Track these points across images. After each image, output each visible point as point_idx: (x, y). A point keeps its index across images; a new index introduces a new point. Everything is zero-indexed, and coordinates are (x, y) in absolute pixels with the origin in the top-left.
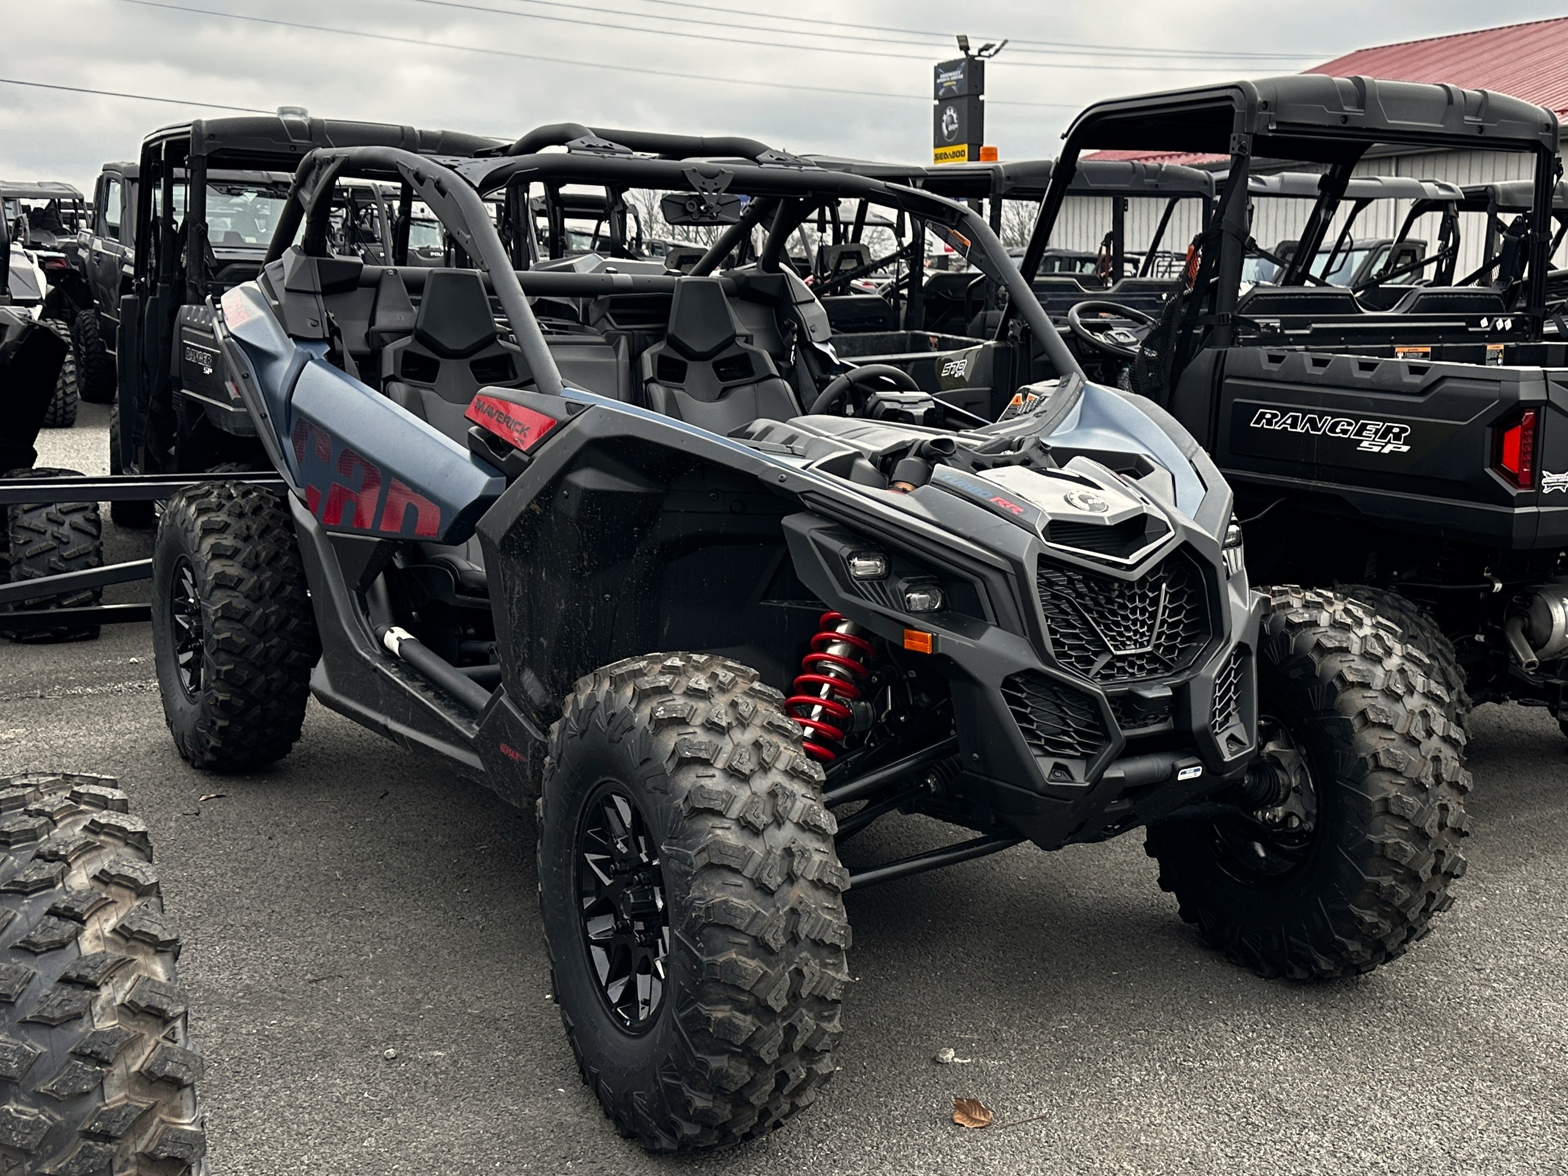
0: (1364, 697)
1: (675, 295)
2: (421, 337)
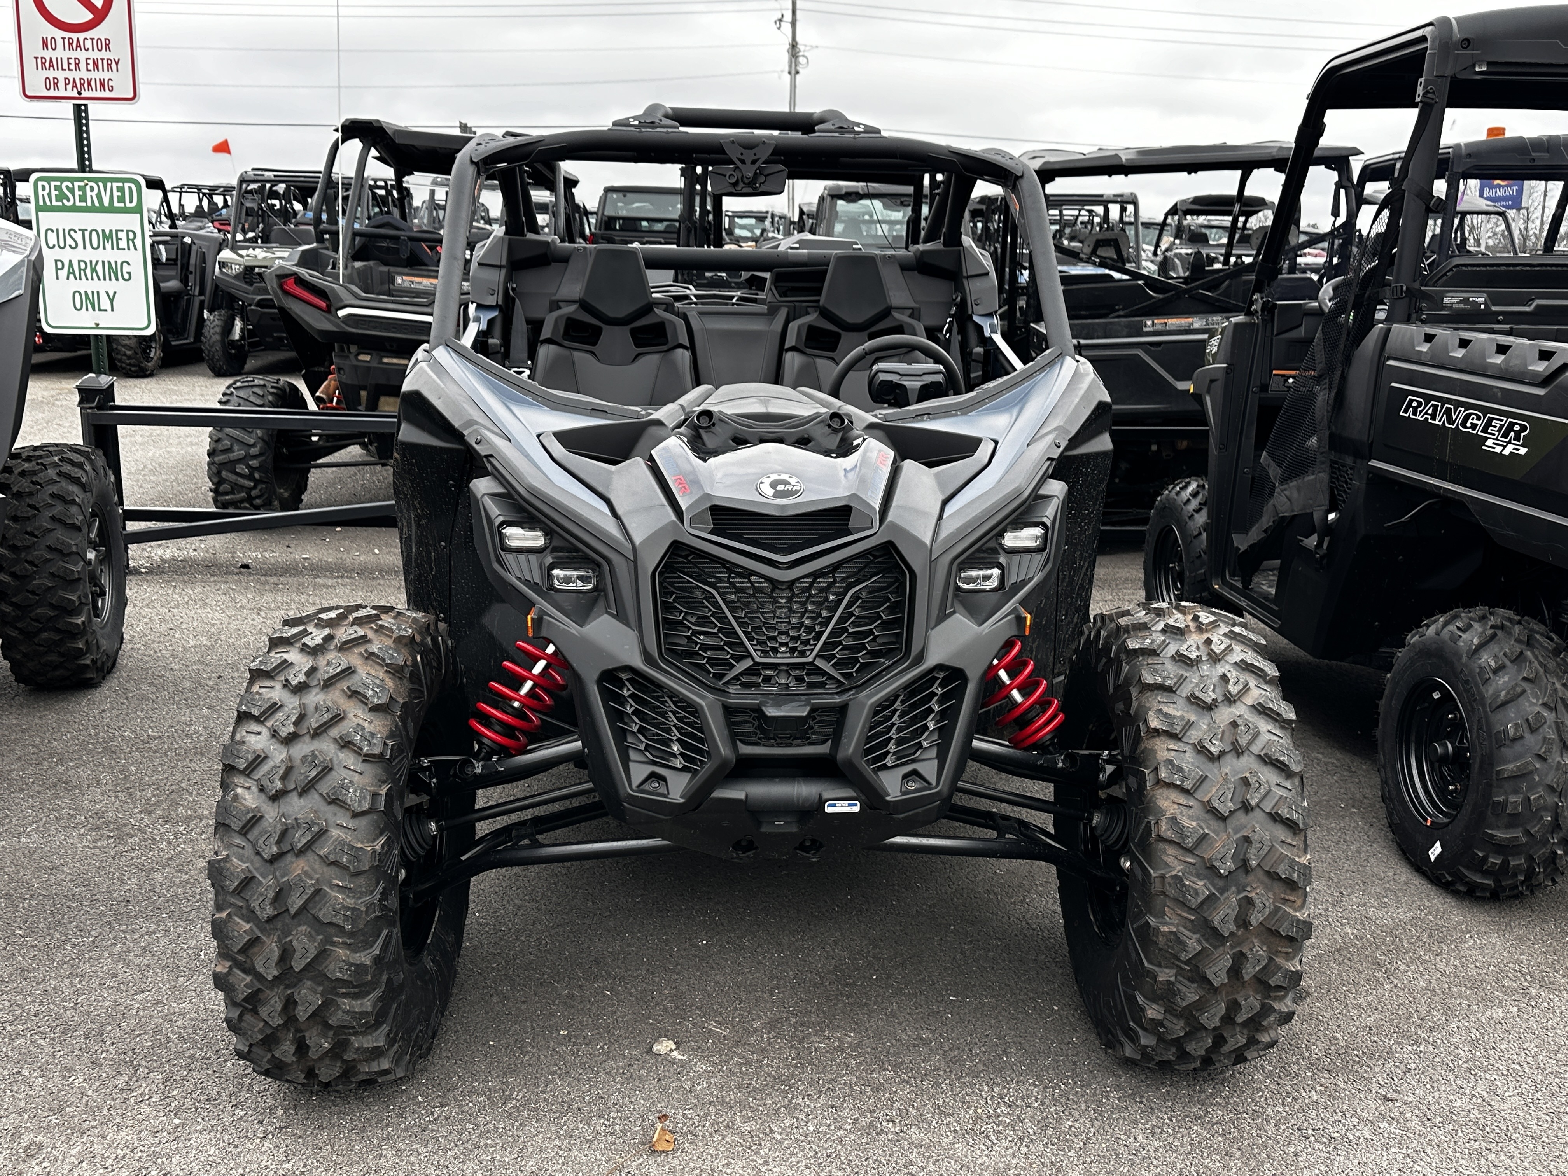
0: (1168, 750)
1: (830, 269)
2: (584, 305)
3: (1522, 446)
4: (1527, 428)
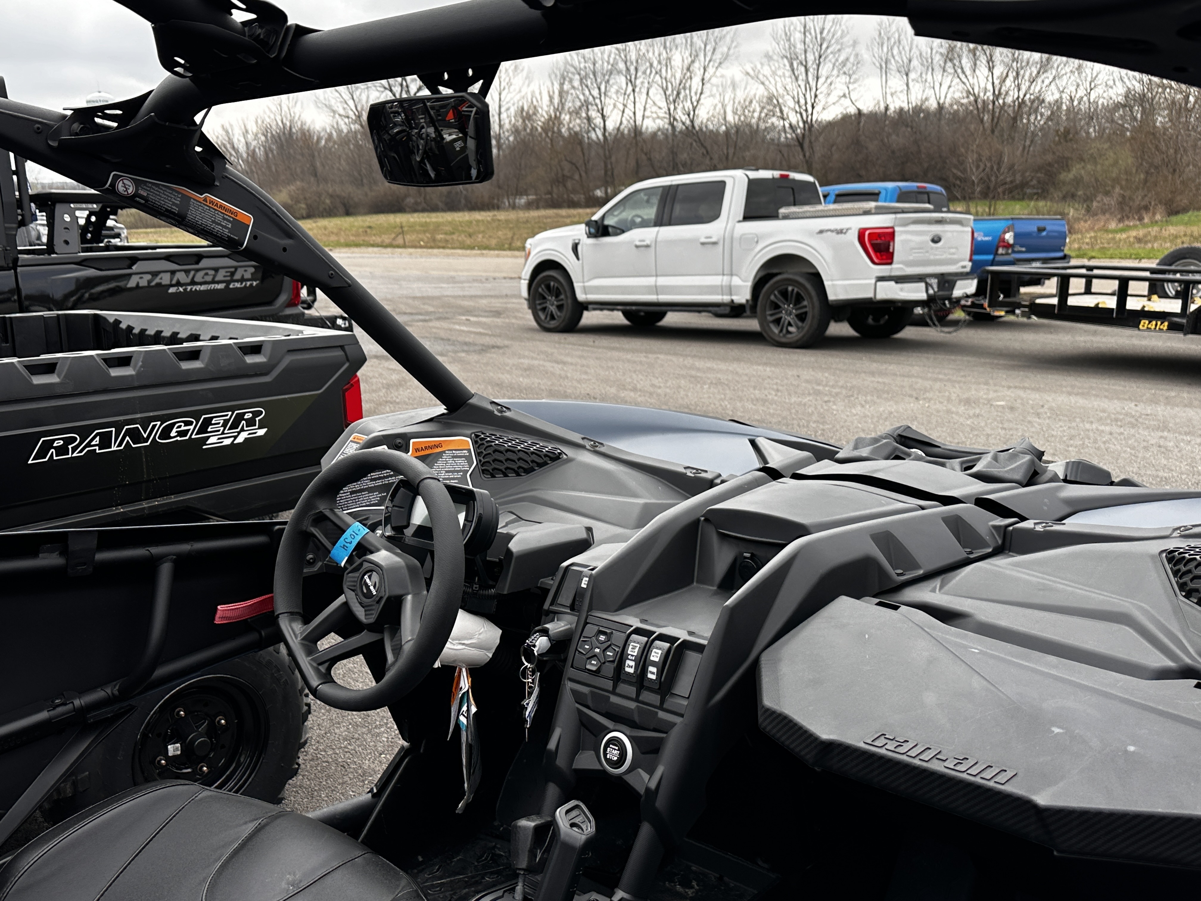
3: (259, 428)
4: (262, 412)
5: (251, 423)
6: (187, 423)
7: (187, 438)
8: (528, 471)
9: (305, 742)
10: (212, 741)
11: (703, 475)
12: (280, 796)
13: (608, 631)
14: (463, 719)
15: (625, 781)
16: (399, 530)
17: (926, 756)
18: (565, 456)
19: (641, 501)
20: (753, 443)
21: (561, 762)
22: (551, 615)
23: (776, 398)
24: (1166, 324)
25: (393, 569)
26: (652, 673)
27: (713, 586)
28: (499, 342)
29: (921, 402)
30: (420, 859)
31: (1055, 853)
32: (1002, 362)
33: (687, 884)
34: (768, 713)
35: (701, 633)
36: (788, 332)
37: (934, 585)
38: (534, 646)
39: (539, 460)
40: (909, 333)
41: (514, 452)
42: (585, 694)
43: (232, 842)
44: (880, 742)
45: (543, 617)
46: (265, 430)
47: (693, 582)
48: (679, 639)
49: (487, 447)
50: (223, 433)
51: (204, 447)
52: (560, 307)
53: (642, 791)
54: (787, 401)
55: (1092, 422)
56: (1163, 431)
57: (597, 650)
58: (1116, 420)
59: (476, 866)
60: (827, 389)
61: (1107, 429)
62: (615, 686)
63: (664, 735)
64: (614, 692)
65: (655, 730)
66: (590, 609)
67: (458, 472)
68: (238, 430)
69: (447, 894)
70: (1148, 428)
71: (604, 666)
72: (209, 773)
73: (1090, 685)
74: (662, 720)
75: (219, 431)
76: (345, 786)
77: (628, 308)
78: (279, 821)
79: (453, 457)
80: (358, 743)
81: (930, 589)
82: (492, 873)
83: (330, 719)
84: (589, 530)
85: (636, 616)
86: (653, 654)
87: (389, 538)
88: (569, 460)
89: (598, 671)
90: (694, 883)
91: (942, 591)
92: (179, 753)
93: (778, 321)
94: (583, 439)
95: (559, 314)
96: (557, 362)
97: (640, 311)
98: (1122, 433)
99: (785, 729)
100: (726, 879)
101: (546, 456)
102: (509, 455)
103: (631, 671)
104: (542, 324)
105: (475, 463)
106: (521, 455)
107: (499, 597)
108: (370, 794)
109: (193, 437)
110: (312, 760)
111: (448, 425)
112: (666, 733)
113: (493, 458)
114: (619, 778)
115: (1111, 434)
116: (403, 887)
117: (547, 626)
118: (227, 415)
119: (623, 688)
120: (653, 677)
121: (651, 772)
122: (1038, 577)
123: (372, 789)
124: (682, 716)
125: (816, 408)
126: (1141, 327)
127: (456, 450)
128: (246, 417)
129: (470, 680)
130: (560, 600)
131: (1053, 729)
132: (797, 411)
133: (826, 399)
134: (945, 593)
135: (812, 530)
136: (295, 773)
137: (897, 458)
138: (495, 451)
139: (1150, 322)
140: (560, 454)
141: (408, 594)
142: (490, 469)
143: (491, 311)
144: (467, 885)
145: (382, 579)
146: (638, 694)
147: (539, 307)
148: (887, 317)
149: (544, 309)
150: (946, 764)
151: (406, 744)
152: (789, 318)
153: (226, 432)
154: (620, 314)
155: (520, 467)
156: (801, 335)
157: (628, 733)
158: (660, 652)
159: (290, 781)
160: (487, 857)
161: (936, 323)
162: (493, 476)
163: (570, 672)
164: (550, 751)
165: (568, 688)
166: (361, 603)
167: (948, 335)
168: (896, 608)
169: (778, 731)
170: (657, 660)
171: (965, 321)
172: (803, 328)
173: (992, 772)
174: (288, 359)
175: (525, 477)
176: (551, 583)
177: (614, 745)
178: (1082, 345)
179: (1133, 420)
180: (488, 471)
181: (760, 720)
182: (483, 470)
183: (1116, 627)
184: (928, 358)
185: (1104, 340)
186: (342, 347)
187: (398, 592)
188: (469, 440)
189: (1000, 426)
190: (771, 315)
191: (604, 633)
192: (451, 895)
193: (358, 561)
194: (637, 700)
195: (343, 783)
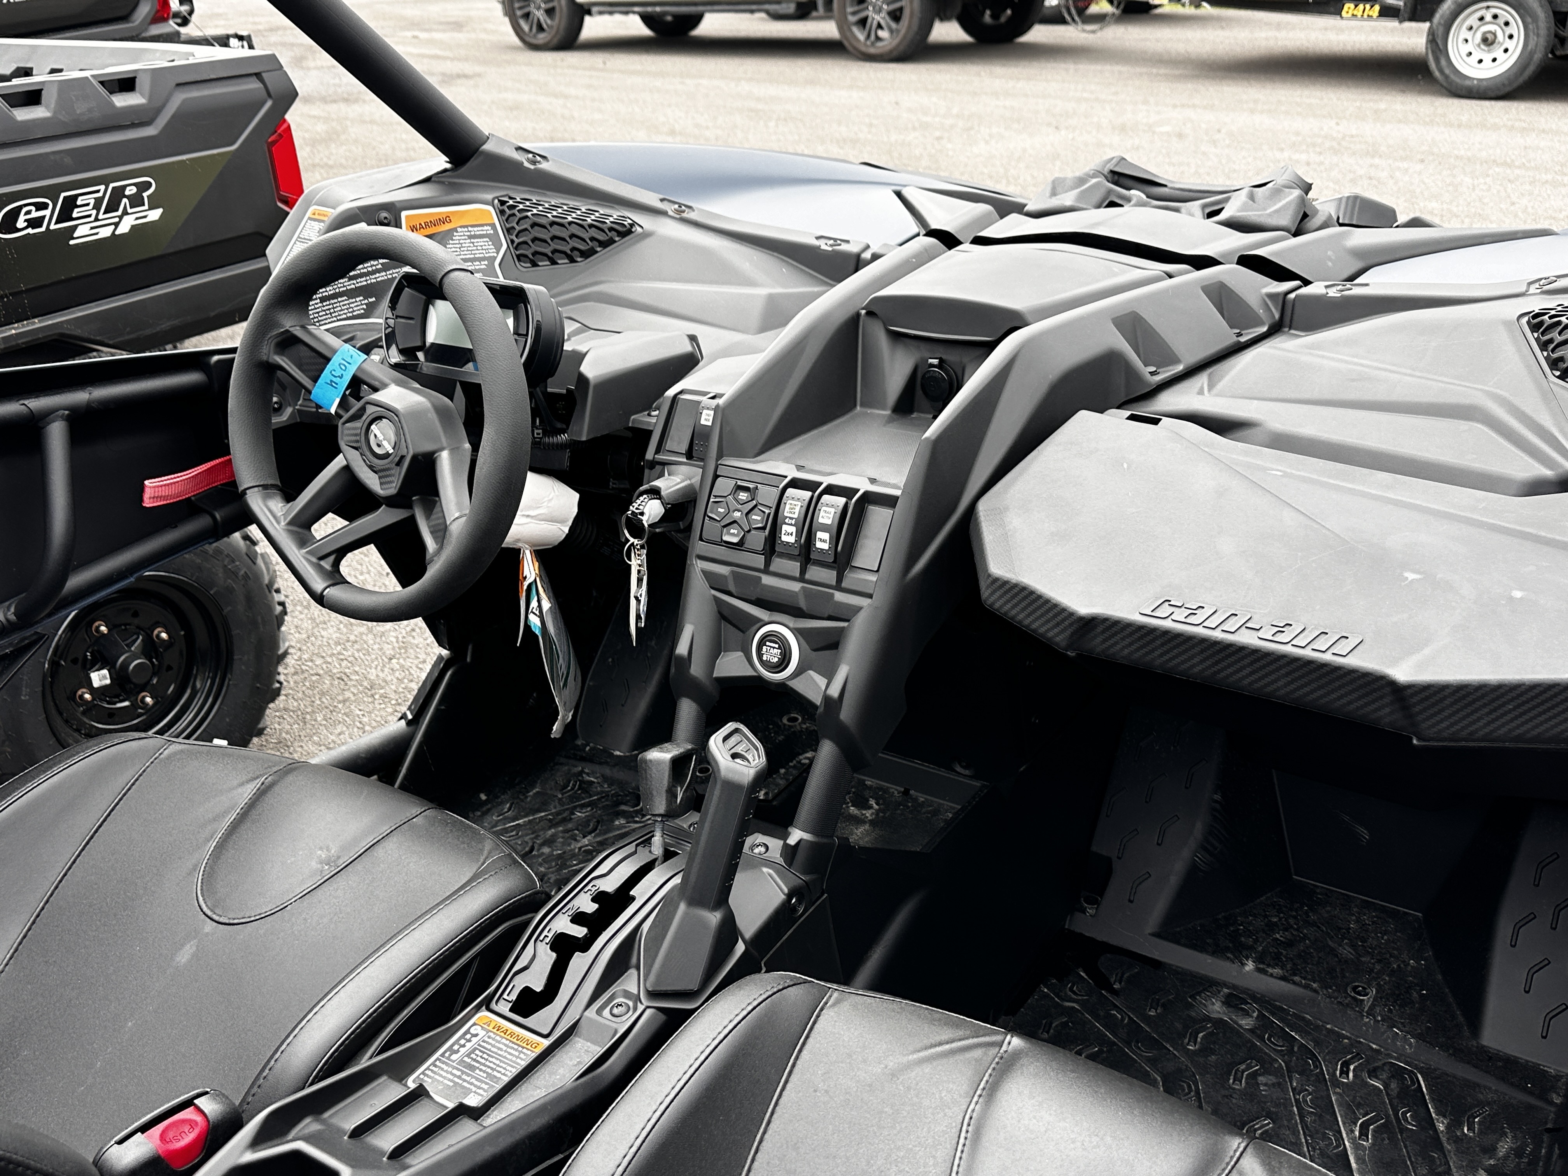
3: (150, 209)
4: (150, 184)
5: (137, 201)
6: (41, 207)
7: (43, 229)
8: (587, 254)
9: (286, 653)
10: (152, 663)
11: (844, 247)
12: (261, 726)
13: (751, 486)
14: (535, 621)
15: (792, 689)
16: (408, 352)
17: (1231, 626)
18: (639, 229)
19: (764, 291)
20: (899, 194)
21: (696, 670)
22: (658, 468)
23: (869, 136)
24: (1377, 8)
25: (416, 414)
26: (823, 541)
27: (884, 409)
28: (467, 68)
29: (1063, 132)
30: (483, 797)
31: (1415, 742)
32: (1162, 71)
33: (862, 804)
34: (997, 584)
35: (884, 479)
36: (878, 38)
37: (1199, 385)
38: (642, 514)
39: (601, 237)
40: (1038, 34)
41: (562, 225)
42: (725, 577)
43: (226, 812)
44: (1165, 611)
45: (647, 471)
46: (160, 211)
47: (855, 406)
48: (858, 490)
49: (520, 219)
50: (97, 219)
51: (72, 242)
52: (550, 12)
53: (817, 700)
54: (885, 139)
55: (1282, 150)
56: (1373, 157)
57: (737, 514)
58: (1314, 145)
59: (560, 799)
60: (937, 119)
61: (1303, 157)
62: (768, 563)
63: (845, 624)
64: (766, 571)
65: (830, 618)
66: (720, 456)
67: (480, 260)
68: (119, 213)
69: (527, 839)
70: (1354, 154)
71: (748, 536)
72: (155, 704)
73: (1443, 509)
74: (841, 604)
75: (89, 216)
76: (347, 704)
77: (650, 9)
78: (290, 778)
79: (470, 237)
80: (356, 646)
81: (1196, 390)
82: (583, 806)
83: (311, 619)
84: (693, 338)
85: (787, 461)
86: (822, 513)
87: (396, 367)
88: (647, 235)
89: (741, 543)
90: (872, 802)
91: (1215, 391)
92: (108, 682)
93: (863, 22)
94: (662, 200)
95: (549, 22)
96: (556, 96)
97: (665, 13)
98: (1322, 163)
99: (1024, 604)
100: (912, 792)
101: (611, 229)
102: (556, 231)
103: (791, 539)
104: (528, 39)
105: (505, 246)
106: (574, 229)
107: (574, 445)
108: (403, 722)
109: (53, 227)
110: (296, 673)
111: (454, 187)
112: (848, 621)
113: (531, 236)
114: (782, 686)
115: (1308, 164)
116: (489, 853)
117: (657, 483)
118: (98, 191)
119: (779, 564)
120: (825, 546)
121: (830, 676)
122: (1346, 362)
123: (405, 714)
124: (870, 596)
125: (925, 149)
126: (1344, 13)
127: (472, 226)
128: (127, 193)
129: (537, 564)
130: (669, 445)
131: (1406, 574)
132: (900, 155)
133: (938, 134)
134: (1217, 395)
135: (1029, 318)
136: (277, 693)
137: (1112, 204)
138: (534, 225)
139: (1356, 6)
140: (632, 225)
141: (442, 449)
142: (529, 253)
143: (448, 23)
144: (552, 824)
145: (400, 431)
146: (803, 571)
147: (519, 13)
148: (1009, 12)
149: (527, 16)
150: (1261, 634)
151: (445, 653)
152: (877, 18)
153: (101, 216)
154: (637, 19)
155: (574, 249)
156: (896, 41)
157: (791, 625)
158: (833, 510)
159: (271, 705)
160: (574, 785)
161: (1076, 18)
162: (535, 265)
163: (700, 547)
164: (680, 658)
165: (698, 570)
166: (371, 468)
167: (1091, 36)
168: (1155, 422)
169: (1013, 608)
170: (829, 522)
171: (1114, 14)
172: (898, 31)
173: (1326, 640)
174: (179, 98)
175: (582, 264)
176: (653, 419)
177: (771, 641)
178: (1264, 44)
179: (1334, 144)
180: (526, 256)
181: (985, 593)
182: (518, 257)
183: (1463, 425)
184: (1067, 70)
185: (1291, 35)
186: (258, 75)
187: (427, 447)
188: (490, 208)
189: (1167, 160)
190: (854, 13)
191: (746, 489)
192: (532, 839)
193: (356, 405)
194: (802, 579)
195: (344, 701)
